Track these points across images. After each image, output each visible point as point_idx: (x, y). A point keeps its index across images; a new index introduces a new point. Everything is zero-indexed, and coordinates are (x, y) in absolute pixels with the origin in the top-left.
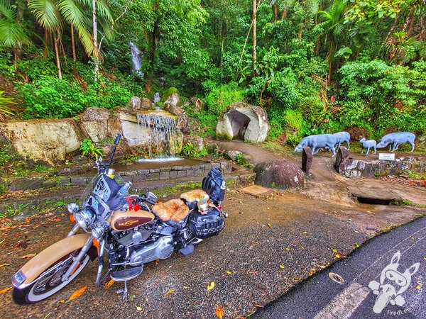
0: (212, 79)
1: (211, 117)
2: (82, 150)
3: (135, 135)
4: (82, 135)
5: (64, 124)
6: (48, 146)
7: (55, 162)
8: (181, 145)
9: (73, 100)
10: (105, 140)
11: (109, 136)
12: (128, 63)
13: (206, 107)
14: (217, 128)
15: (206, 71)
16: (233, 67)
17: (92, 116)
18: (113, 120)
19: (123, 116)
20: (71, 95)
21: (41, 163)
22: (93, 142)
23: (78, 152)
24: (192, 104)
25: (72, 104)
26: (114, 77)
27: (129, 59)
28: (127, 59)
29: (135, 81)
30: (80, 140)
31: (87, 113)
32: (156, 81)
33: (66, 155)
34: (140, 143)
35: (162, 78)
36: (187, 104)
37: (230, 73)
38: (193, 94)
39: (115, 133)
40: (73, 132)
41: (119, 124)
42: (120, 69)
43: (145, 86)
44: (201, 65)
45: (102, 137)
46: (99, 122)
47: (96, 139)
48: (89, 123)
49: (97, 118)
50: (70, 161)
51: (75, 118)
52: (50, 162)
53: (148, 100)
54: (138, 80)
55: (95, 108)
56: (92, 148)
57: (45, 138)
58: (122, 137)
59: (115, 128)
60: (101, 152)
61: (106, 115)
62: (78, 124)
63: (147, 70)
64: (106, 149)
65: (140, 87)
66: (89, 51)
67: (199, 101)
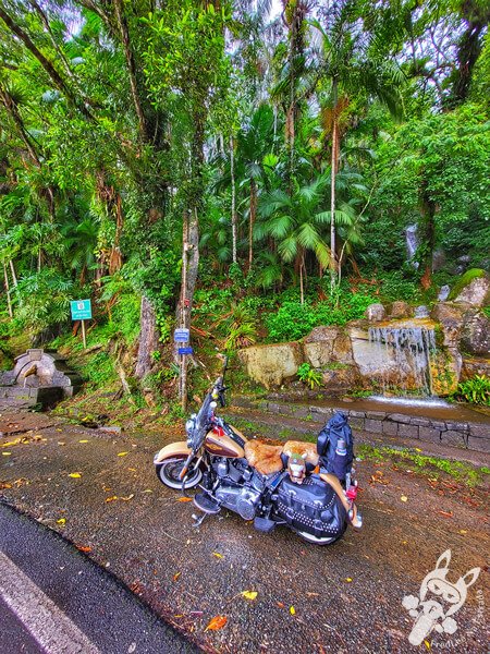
2: (300, 376)
3: (371, 358)
4: (302, 358)
5: (285, 348)
6: (267, 370)
7: (271, 386)
8: (455, 378)
9: (305, 321)
10: (329, 365)
11: (333, 359)
12: (399, 255)
17: (316, 337)
18: (342, 340)
19: (354, 333)
21: (260, 385)
22: (312, 367)
23: (296, 378)
25: (302, 326)
26: (374, 280)
27: (404, 249)
28: (398, 250)
29: (405, 278)
30: (298, 364)
31: (312, 334)
33: (283, 380)
34: (377, 371)
39: (342, 356)
40: (292, 355)
41: (348, 344)
43: (419, 281)
45: (325, 361)
46: (324, 342)
47: (316, 364)
48: (311, 345)
49: (322, 338)
50: (286, 387)
51: (300, 341)
52: (267, 386)
53: (402, 303)
54: (408, 276)
55: (322, 327)
56: (310, 374)
57: (267, 361)
58: (350, 362)
59: (343, 349)
60: (319, 380)
61: (333, 333)
62: (302, 347)
63: (424, 256)
64: (327, 377)
65: (411, 284)
66: (325, 265)
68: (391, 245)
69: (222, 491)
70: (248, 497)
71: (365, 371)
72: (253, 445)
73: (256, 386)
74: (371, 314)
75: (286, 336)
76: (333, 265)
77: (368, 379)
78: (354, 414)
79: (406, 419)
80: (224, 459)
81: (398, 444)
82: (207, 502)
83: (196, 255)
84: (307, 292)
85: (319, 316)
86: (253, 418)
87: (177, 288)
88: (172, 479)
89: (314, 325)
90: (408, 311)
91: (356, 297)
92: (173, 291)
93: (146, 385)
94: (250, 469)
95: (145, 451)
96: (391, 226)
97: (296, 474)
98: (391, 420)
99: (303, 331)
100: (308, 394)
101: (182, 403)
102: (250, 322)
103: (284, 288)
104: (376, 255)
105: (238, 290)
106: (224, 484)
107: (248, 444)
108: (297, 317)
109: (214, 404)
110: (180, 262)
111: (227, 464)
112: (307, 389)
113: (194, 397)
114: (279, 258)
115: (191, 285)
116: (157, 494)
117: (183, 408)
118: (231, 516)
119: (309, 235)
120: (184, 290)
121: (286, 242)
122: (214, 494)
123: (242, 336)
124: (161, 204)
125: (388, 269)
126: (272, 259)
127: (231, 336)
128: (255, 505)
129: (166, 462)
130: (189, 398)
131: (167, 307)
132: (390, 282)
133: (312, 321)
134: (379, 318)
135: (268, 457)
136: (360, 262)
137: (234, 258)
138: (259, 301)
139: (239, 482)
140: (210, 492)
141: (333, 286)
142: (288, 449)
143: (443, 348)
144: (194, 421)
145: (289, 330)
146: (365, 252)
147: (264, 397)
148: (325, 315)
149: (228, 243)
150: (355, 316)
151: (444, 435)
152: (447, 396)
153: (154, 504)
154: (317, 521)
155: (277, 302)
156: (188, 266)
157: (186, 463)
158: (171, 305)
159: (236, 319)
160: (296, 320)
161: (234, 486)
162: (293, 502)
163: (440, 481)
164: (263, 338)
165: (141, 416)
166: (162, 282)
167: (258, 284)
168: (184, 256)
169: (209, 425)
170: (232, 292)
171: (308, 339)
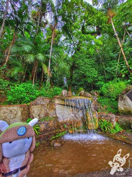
0: (101, 81)
1: (107, 100)
3: (64, 113)
9: (33, 94)
11: (47, 115)
13: (102, 95)
14: (119, 106)
15: (97, 78)
16: (113, 72)
17: (39, 102)
19: (57, 101)
20: (32, 91)
25: (31, 96)
28: (62, 82)
29: (65, 88)
31: (36, 100)
32: (73, 88)
34: (66, 119)
35: (75, 87)
37: (113, 75)
39: (51, 113)
40: (19, 114)
41: (54, 106)
42: (59, 86)
43: (68, 90)
44: (94, 76)
45: (42, 116)
46: (42, 105)
48: (35, 106)
49: (42, 103)
51: (28, 104)
55: (42, 97)
58: (54, 116)
59: (52, 109)
60: (37, 130)
61: (48, 101)
62: (29, 108)
64: (42, 127)
66: (45, 72)
67: (96, 92)
71: (60, 120)
74: (64, 94)
75: (20, 101)
77: (62, 124)
90: (72, 95)
99: (31, 99)
121: (29, 55)
133: (37, 94)
134: (66, 96)
141: (48, 82)
145: (22, 98)
171: (34, 103)
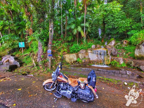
1: (133, 48)
2: (77, 61)
3: (93, 57)
4: (78, 57)
5: (74, 55)
6: (70, 60)
7: (71, 63)
8: (110, 61)
9: (78, 49)
10: (84, 58)
11: (85, 57)
13: (130, 43)
14: (135, 53)
18: (87, 53)
19: (89, 51)
21: (69, 63)
22: (80, 59)
23: (76, 61)
24: (122, 43)
25: (78, 50)
26: (92, 40)
27: (98, 34)
30: (77, 58)
31: (80, 51)
32: (107, 38)
33: (74, 62)
34: (94, 59)
35: (110, 36)
36: (119, 44)
38: (123, 39)
39: (87, 56)
40: (76, 56)
41: (88, 54)
43: (101, 41)
45: (83, 57)
46: (83, 53)
47: (81, 58)
48: (80, 54)
50: (74, 63)
51: (77, 53)
52: (70, 63)
53: (99, 45)
54: (99, 39)
55: (82, 50)
56: (80, 60)
57: (70, 58)
58: (88, 58)
59: (87, 55)
60: (82, 62)
61: (85, 51)
62: (78, 54)
63: (102, 35)
64: (83, 61)
65: (100, 41)
66: (83, 36)
67: (125, 41)
68: (96, 33)
69: (62, 91)
70: (69, 92)
71: (91, 60)
72: (70, 79)
73: (67, 63)
75: (74, 52)
76: (84, 36)
78: (91, 69)
79: (102, 70)
80: (63, 83)
81: (100, 76)
82: (58, 94)
83: (53, 32)
84: (78, 42)
85: (82, 47)
86: (67, 71)
87: (48, 39)
88: (48, 88)
89: (80, 50)
90: (100, 47)
91: (89, 44)
92: (47, 40)
93: (40, 64)
94: (69, 85)
95: (40, 81)
96: (96, 28)
97: (82, 86)
98: (98, 70)
99: (78, 51)
100: (79, 65)
101: (50, 68)
102: (66, 48)
103: (73, 41)
104: (93, 35)
105: (63, 41)
106: (62, 89)
107: (69, 79)
108: (77, 47)
109: (60, 69)
110: (49, 33)
111: (63, 84)
112: (79, 64)
113: (53, 66)
114: (72, 34)
115: (52, 39)
116: (44, 93)
117: (50, 69)
118: (64, 97)
119: (79, 29)
120: (50, 40)
121: (74, 30)
122: (60, 92)
123: (64, 52)
124: (43, 18)
125: (95, 38)
126: (71, 34)
127: (62, 52)
128: (71, 94)
129: (46, 84)
130: (51, 67)
131: (45, 44)
132: (96, 40)
133: (80, 48)
135: (74, 82)
136: (89, 36)
137: (62, 33)
138: (68, 44)
139: (66, 89)
140: (59, 92)
141: (84, 41)
142: (80, 80)
143: (107, 55)
144: (54, 73)
145: (75, 51)
146: (90, 34)
147: (70, 66)
148: (83, 47)
149: (60, 30)
150: (89, 48)
151: (110, 73)
152: (108, 64)
153: (43, 96)
154: (88, 98)
155: (72, 44)
156: (51, 34)
157: (52, 84)
158: (46, 44)
159: (63, 48)
160: (76, 48)
161: (65, 90)
162: (82, 94)
163: (109, 83)
164: (69, 52)
165: (39, 72)
166: (44, 38)
167: (68, 40)
168: (50, 31)
169: (58, 74)
170: (62, 41)
171: (79, 52)
